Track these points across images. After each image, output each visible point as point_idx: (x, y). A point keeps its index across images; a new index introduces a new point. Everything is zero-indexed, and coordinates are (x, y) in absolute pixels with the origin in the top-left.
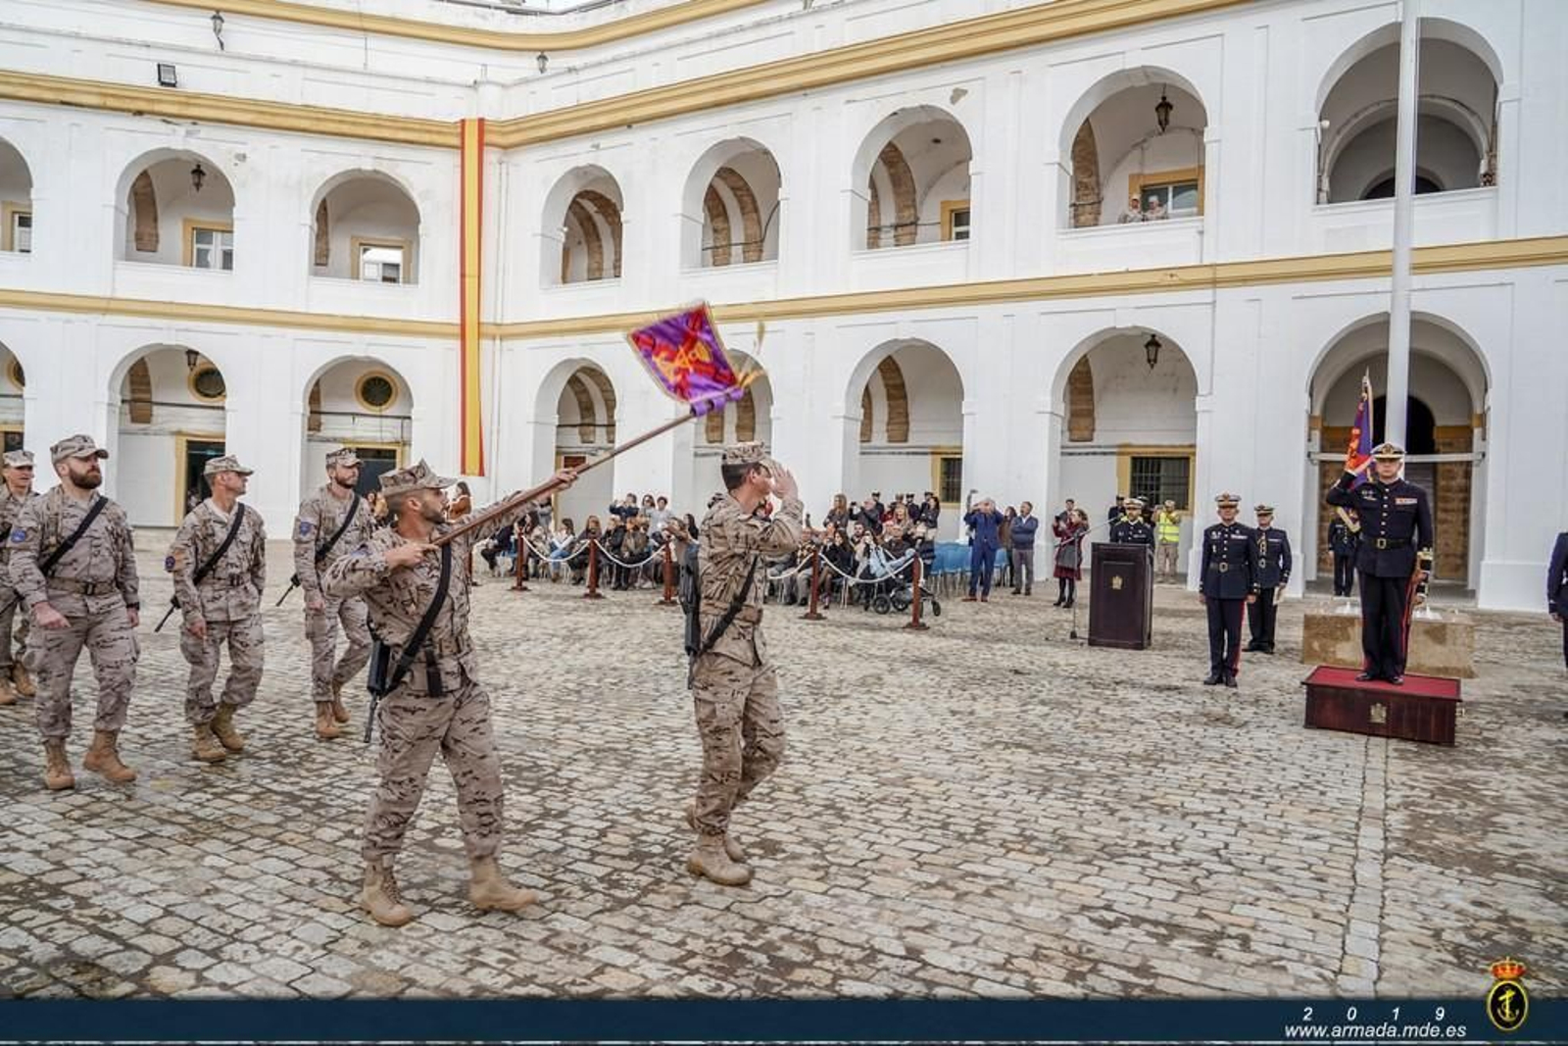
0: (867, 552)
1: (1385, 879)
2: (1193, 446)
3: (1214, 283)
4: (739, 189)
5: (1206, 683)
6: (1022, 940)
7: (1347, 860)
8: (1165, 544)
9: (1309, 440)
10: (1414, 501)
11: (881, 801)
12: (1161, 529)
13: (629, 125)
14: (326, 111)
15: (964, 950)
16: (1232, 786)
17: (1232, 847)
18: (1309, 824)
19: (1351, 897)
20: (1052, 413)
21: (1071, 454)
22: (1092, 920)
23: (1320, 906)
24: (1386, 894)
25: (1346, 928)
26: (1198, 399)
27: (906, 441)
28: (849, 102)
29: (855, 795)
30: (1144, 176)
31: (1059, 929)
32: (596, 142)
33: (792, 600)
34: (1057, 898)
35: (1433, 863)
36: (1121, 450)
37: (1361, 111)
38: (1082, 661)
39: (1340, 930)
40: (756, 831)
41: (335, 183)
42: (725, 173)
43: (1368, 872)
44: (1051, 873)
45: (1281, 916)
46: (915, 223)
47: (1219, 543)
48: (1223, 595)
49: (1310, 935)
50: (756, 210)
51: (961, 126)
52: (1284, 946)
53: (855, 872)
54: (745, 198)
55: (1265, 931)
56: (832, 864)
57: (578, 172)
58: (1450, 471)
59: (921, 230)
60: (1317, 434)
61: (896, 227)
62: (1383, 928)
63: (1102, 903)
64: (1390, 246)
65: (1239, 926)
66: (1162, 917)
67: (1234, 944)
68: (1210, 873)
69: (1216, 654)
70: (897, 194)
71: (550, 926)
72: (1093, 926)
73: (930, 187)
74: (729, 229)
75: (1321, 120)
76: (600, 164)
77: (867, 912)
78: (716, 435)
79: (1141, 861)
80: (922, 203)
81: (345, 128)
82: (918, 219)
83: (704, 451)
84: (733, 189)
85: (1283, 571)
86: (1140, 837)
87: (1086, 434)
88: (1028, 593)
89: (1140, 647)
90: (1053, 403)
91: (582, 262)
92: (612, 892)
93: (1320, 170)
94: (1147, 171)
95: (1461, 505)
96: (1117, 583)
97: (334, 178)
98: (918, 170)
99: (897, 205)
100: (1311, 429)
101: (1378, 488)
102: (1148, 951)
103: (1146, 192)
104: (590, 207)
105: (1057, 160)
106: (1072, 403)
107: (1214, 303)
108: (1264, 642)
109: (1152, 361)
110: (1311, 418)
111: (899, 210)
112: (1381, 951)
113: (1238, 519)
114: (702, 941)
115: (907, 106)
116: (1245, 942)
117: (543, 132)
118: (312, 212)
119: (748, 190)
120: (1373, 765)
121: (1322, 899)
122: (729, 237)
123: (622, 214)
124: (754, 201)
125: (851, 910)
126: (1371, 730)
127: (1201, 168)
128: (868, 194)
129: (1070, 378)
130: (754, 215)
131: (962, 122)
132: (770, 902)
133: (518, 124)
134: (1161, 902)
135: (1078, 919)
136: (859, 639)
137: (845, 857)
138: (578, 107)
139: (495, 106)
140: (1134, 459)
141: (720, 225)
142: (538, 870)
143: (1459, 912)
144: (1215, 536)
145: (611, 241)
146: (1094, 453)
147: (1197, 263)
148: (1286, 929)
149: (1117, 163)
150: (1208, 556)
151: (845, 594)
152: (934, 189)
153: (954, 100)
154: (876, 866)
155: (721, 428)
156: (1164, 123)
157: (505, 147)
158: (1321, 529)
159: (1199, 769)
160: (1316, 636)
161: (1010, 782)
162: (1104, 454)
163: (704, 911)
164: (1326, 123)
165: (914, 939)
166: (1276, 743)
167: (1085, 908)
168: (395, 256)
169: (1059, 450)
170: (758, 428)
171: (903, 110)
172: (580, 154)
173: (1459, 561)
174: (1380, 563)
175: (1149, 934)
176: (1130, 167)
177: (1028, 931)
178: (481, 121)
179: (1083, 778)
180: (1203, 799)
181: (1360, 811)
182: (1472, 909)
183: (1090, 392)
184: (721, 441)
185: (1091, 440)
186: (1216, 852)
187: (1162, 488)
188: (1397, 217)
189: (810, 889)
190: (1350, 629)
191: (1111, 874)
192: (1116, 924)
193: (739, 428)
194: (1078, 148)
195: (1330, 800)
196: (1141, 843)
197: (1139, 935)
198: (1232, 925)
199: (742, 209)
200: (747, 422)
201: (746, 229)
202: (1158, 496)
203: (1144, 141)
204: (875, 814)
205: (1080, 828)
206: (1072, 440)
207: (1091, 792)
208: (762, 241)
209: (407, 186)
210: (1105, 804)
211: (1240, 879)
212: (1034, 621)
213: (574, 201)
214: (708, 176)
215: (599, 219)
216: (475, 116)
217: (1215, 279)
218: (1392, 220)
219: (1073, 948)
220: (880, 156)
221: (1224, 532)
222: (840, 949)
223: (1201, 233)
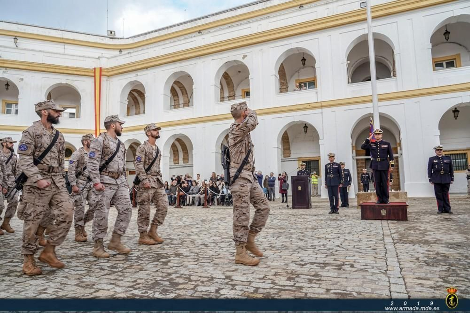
0: (223, 188)
1: (396, 248)
2: (320, 157)
3: (322, 107)
4: (181, 88)
5: (329, 213)
6: (270, 271)
7: (382, 245)
8: (314, 185)
9: (353, 153)
10: (387, 146)
11: (221, 242)
12: (313, 180)
13: (147, 68)
14: (50, 65)
15: (248, 275)
16: (340, 232)
17: (343, 245)
18: (368, 238)
19: (386, 253)
20: (278, 148)
21: (284, 161)
22: (296, 264)
23: (376, 256)
24: (397, 251)
25: (386, 260)
26: (320, 141)
28: (213, 60)
29: (212, 241)
30: (300, 80)
31: (284, 267)
32: (137, 74)
33: (199, 204)
34: (283, 260)
35: (410, 244)
36: (299, 159)
37: (358, 60)
38: (291, 211)
39: (384, 260)
40: (174, 251)
41: (54, 87)
42: (176, 82)
43: (390, 247)
44: (281, 254)
45: (364, 259)
46: (234, 96)
47: (330, 169)
48: (332, 185)
49: (374, 262)
50: (187, 94)
51: (246, 66)
52: (366, 265)
53: (209, 258)
54: (183, 90)
55: (358, 262)
56: (200, 257)
57: (131, 83)
59: (236, 98)
60: (354, 151)
61: (229, 97)
62: (399, 259)
63: (299, 260)
64: (371, 94)
65: (349, 262)
66: (322, 262)
67: (348, 266)
68: (337, 251)
69: (331, 204)
70: (229, 87)
71: (81, 280)
72: (297, 266)
73: (238, 85)
74: (179, 100)
75: (347, 61)
76: (138, 80)
77: (212, 268)
78: (176, 162)
79: (313, 250)
80: (236, 90)
81: (57, 71)
82: (235, 94)
83: (173, 167)
84: (179, 87)
85: (349, 182)
86: (312, 244)
87: (288, 155)
88: (274, 200)
89: (308, 208)
90: (278, 144)
91: (134, 111)
92: (112, 270)
93: (348, 77)
94: (300, 78)
95: (396, 170)
96: (300, 188)
97: (53, 86)
98: (235, 80)
99: (229, 90)
100: (353, 150)
101: (376, 143)
102: (317, 270)
103: (300, 84)
104: (136, 94)
105: (274, 74)
106: (284, 146)
107: (322, 113)
108: (345, 204)
109: (306, 132)
110: (353, 147)
111: (229, 92)
112: (400, 264)
113: (335, 161)
114: (144, 280)
115: (230, 60)
116: (352, 266)
117: (120, 71)
118: (45, 96)
119: (184, 87)
120: (384, 225)
121: (376, 254)
122: (179, 102)
123: (145, 94)
124: (186, 91)
125: (206, 268)
126: (382, 218)
127: (315, 77)
128: (220, 86)
129: (282, 138)
130: (186, 95)
131: (247, 65)
132: (174, 268)
133: (112, 69)
134: (321, 258)
135: (291, 264)
136: (220, 211)
137: (206, 255)
138: (131, 63)
139: (105, 64)
141: (176, 98)
142: (85, 266)
143: (423, 253)
144: (328, 166)
145: (142, 104)
146: (291, 161)
147: (316, 101)
148: (366, 261)
149: (292, 76)
150: (327, 173)
151: (216, 202)
152: (240, 86)
153: (243, 58)
154: (217, 257)
155: (178, 159)
156: (304, 64)
157: (108, 76)
158: (358, 177)
159: (329, 230)
160: (361, 200)
161: (267, 236)
162: (294, 160)
163: (147, 272)
164: (349, 62)
165: (228, 274)
166: (353, 223)
167: (293, 262)
168: (74, 111)
169: (281, 160)
170: (189, 159)
171: (229, 61)
172: (132, 77)
173: (398, 187)
174: (379, 166)
175: (317, 266)
176: (295, 77)
177: (273, 269)
178: (101, 68)
179: (292, 233)
180: (332, 235)
181: (383, 235)
182: (427, 252)
183: (288, 142)
184: (178, 163)
185: (290, 157)
186: (338, 246)
187: (312, 168)
188: (372, 86)
189: (191, 264)
190: (371, 197)
191: (301, 253)
192: (306, 264)
193: (184, 159)
194: (280, 73)
195: (373, 232)
196: (312, 246)
197: (314, 267)
198: (347, 262)
199: (183, 93)
200: (186, 157)
201: (184, 99)
203: (299, 70)
204: (219, 245)
205: (291, 244)
206: (284, 157)
207: (294, 236)
208: (189, 103)
209: (77, 88)
210: (299, 238)
211: (347, 251)
212: (276, 205)
213: (130, 92)
214: (171, 84)
215: (139, 98)
216: (99, 67)
217: (322, 106)
218: (371, 87)
219: (289, 271)
220: (223, 75)
221: (331, 165)
222: (199, 278)
223: (317, 93)
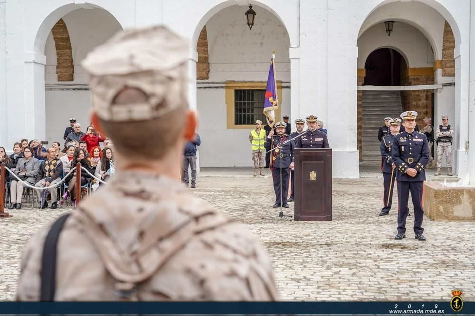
20: (192, 60)
27: (72, 80)
36: (227, 85)
58: (418, 95)
87: (203, 74)
96: (313, 175)
109: (251, 25)
140: (236, 91)
146: (210, 87)
160: (441, 203)
162: (217, 88)
185: (207, 78)
187: (255, 110)
202: (252, 116)
